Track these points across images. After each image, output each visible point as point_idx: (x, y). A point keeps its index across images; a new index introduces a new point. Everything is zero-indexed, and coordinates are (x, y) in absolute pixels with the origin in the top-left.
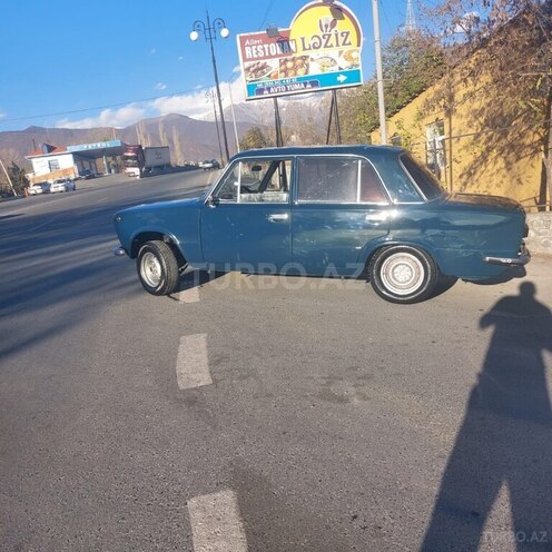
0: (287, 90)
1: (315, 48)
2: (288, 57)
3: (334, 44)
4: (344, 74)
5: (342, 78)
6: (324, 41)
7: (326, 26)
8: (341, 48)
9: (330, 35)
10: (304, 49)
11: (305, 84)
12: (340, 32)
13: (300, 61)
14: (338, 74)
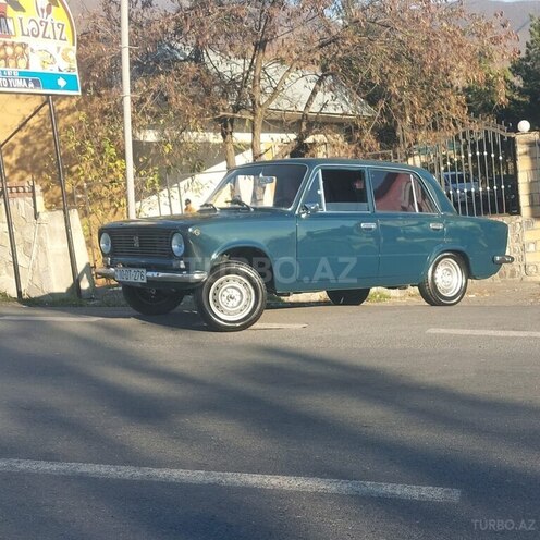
0: (9, 86)
1: (33, 35)
2: (8, 41)
3: (52, 37)
4: (64, 76)
5: (62, 82)
6: (42, 29)
7: (43, 10)
8: (58, 42)
9: (47, 23)
10: (23, 34)
11: (27, 81)
12: (56, 22)
13: (19, 49)
14: (58, 76)
